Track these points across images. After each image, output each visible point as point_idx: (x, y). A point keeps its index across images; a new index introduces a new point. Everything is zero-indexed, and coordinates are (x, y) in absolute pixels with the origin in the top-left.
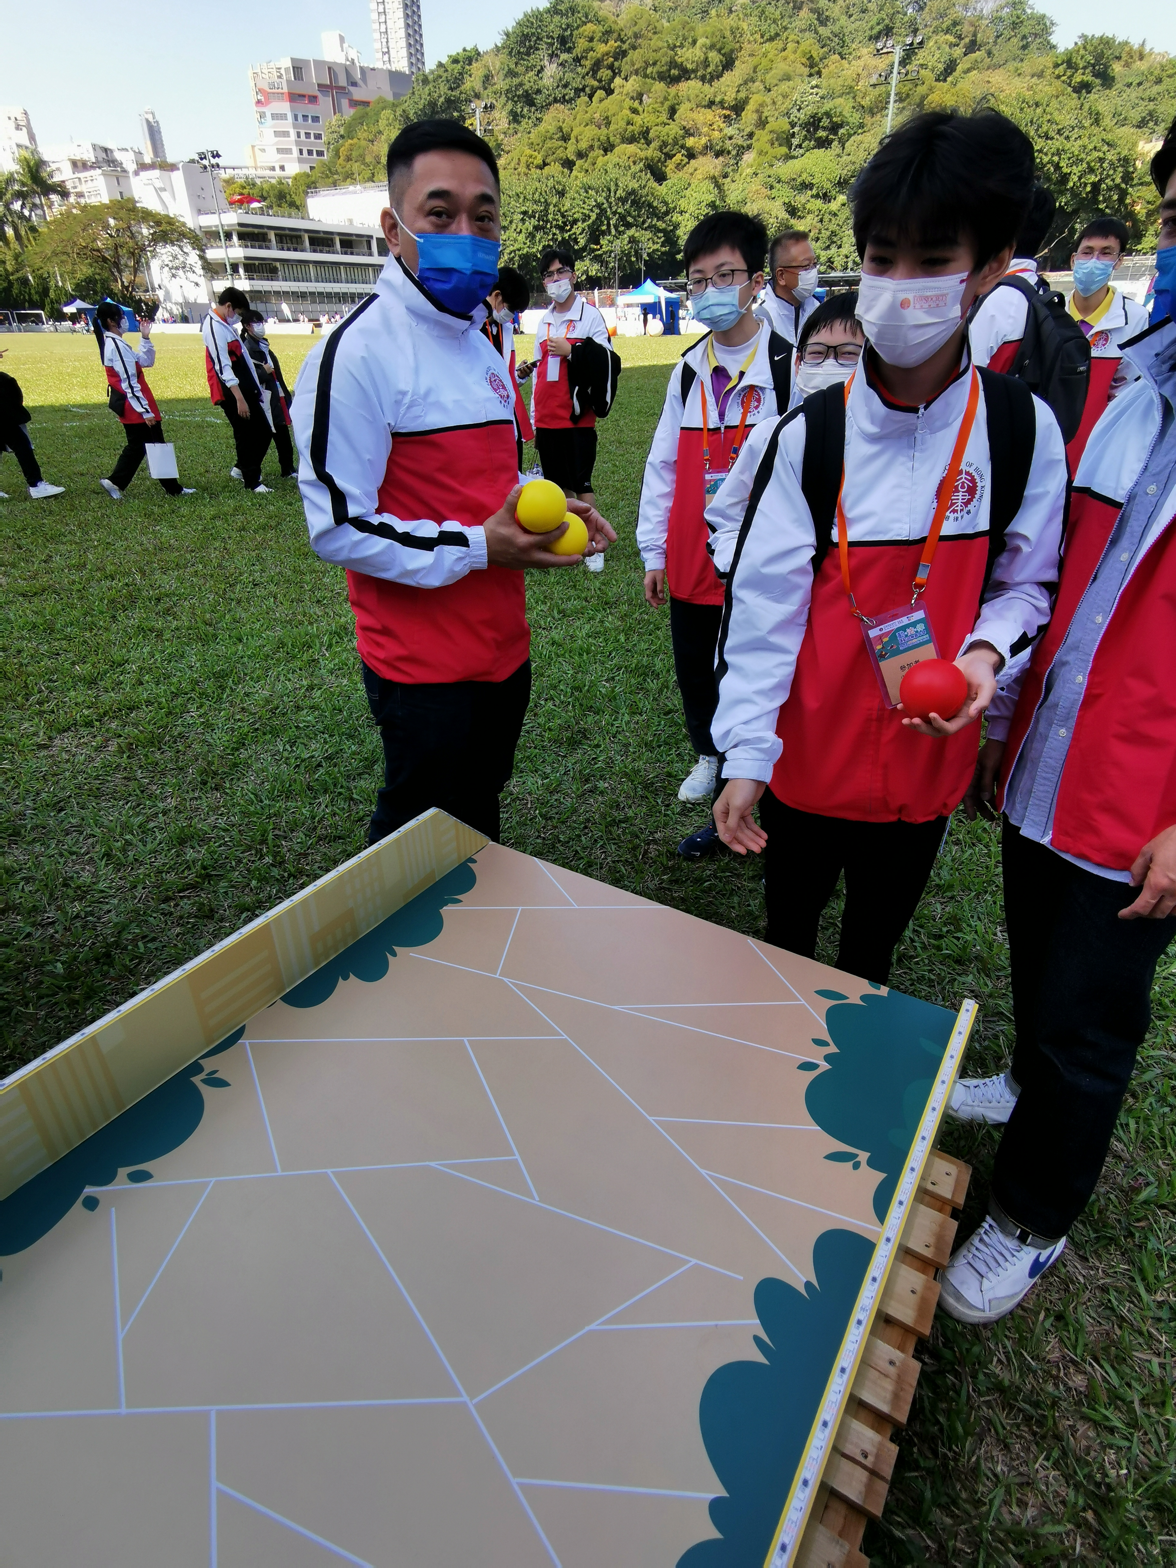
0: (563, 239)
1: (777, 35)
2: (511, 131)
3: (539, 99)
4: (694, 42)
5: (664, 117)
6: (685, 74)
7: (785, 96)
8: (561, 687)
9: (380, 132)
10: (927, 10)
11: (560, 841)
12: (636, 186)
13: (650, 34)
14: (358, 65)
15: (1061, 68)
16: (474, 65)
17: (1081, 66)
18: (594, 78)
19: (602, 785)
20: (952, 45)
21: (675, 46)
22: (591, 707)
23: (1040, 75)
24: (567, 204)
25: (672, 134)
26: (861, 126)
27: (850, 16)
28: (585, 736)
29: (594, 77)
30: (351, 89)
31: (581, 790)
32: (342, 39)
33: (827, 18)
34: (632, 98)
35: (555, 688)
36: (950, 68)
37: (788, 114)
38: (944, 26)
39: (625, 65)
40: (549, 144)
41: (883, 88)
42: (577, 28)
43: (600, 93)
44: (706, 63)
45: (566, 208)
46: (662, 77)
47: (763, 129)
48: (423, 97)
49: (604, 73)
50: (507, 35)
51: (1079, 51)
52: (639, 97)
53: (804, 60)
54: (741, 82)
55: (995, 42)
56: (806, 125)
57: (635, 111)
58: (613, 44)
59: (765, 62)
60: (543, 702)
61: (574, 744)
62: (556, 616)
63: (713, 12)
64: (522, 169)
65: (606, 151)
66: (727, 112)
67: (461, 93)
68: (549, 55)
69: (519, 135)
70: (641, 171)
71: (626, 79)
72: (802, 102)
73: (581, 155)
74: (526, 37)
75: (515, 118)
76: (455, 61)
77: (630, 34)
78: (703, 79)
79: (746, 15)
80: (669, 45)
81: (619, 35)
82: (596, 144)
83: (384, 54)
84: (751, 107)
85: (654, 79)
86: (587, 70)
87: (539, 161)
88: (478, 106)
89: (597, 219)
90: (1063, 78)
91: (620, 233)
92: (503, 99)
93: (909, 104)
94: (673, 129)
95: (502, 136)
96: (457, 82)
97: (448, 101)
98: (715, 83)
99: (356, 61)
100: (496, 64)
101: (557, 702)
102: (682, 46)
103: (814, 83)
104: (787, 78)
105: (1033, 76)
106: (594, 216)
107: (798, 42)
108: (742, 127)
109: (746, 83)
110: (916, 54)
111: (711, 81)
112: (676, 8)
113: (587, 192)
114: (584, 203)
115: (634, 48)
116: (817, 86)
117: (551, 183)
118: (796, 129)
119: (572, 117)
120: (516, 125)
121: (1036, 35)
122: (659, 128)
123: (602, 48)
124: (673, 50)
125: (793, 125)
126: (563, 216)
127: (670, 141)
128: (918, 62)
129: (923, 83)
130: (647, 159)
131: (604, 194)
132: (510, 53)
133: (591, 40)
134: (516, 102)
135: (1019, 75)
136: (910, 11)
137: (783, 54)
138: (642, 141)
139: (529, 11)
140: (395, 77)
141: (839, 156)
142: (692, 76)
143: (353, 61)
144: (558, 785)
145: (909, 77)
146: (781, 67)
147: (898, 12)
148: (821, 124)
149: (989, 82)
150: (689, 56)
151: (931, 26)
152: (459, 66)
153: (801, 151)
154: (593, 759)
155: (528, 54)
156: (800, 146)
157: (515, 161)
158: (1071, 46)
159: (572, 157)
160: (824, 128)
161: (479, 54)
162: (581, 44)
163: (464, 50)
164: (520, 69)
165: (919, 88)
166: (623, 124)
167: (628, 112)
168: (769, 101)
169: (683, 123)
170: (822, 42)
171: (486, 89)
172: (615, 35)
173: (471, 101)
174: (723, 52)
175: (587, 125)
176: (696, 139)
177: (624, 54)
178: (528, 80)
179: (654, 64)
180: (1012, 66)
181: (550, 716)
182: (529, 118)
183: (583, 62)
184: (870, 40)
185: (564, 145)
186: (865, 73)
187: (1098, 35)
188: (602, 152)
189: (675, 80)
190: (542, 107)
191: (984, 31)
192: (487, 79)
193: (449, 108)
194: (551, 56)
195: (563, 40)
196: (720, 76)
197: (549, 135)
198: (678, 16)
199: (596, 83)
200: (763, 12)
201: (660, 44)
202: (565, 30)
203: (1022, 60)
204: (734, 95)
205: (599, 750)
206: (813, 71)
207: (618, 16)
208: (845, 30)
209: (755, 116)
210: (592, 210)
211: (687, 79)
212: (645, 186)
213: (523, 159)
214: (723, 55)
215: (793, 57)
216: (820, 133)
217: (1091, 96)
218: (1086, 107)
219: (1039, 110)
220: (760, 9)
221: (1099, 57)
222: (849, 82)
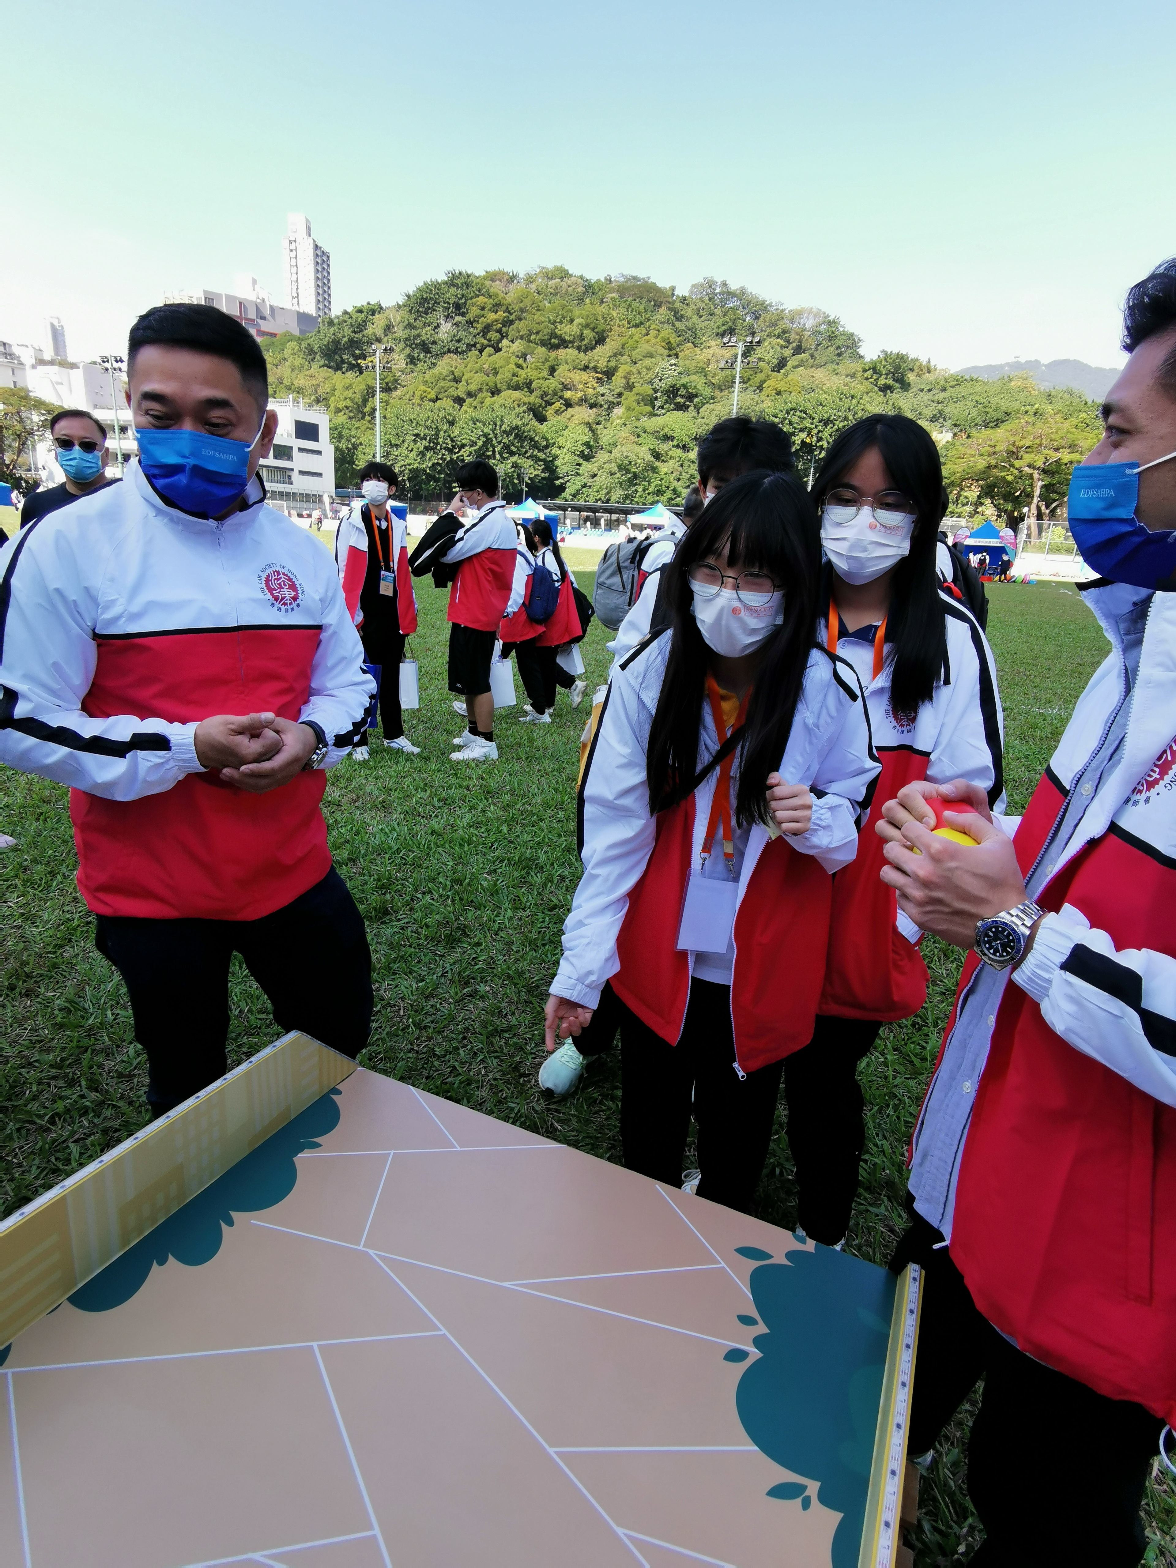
0: (452, 459)
1: (642, 323)
2: (408, 370)
3: (434, 348)
4: (572, 321)
5: (545, 373)
6: (563, 343)
7: (649, 369)
8: (441, 880)
9: (283, 358)
10: (761, 319)
11: (435, 1055)
12: (519, 423)
13: (534, 311)
14: (268, 303)
15: (868, 372)
16: (377, 316)
17: (884, 373)
18: (485, 338)
19: (483, 988)
20: (782, 347)
21: (555, 322)
22: (472, 901)
23: (853, 376)
24: (456, 431)
25: (552, 387)
26: (713, 398)
27: (701, 317)
28: (465, 933)
29: (484, 336)
30: (260, 321)
31: (460, 995)
32: (255, 282)
33: (682, 316)
34: (517, 356)
35: (433, 880)
36: (782, 364)
37: (651, 382)
38: (776, 332)
39: (512, 331)
40: (442, 384)
41: (728, 372)
42: (471, 299)
43: (490, 350)
44: (582, 337)
45: (455, 434)
46: (543, 343)
47: (631, 391)
48: (328, 335)
49: (493, 335)
50: (408, 296)
51: (881, 361)
52: (524, 356)
53: (664, 344)
54: (611, 354)
55: (816, 349)
56: (666, 392)
57: (519, 366)
58: (501, 314)
59: (631, 342)
60: (420, 896)
61: (452, 942)
62: (436, 804)
63: (588, 301)
64: (416, 400)
65: (493, 394)
66: (600, 376)
67: (363, 336)
68: (445, 316)
69: (415, 374)
70: (525, 412)
71: (512, 341)
72: (663, 375)
73: (470, 395)
74: (425, 300)
75: (412, 360)
76: (360, 311)
77: (517, 308)
78: (579, 348)
79: (615, 306)
80: (550, 321)
81: (507, 308)
82: (485, 388)
83: (293, 298)
84: (620, 373)
85: (537, 344)
86: (478, 331)
87: (432, 395)
88: (379, 348)
89: (483, 445)
90: (871, 380)
91: (504, 459)
92: (402, 345)
93: (751, 386)
94: (553, 384)
95: (400, 374)
96: (360, 327)
97: (351, 341)
98: (589, 353)
99: (266, 300)
100: (396, 318)
101: (436, 896)
102: (561, 322)
103: (673, 362)
104: (651, 356)
105: (847, 376)
106: (480, 443)
107: (658, 331)
108: (613, 388)
109: (615, 355)
110: (755, 350)
111: (585, 351)
112: (557, 294)
113: (475, 424)
114: (472, 432)
115: (520, 319)
116: (675, 364)
117: (442, 414)
118: (659, 394)
119: (463, 365)
120: (412, 366)
121: (848, 347)
122: (541, 381)
123: (492, 316)
124: (553, 324)
125: (656, 391)
126: (452, 441)
127: (550, 392)
128: (757, 356)
129: (761, 372)
130: (529, 403)
131: (491, 427)
132: (410, 311)
133: (483, 309)
134: (413, 349)
135: (837, 374)
136: (748, 318)
137: (646, 337)
138: (526, 389)
139: (429, 281)
140: (303, 318)
141: (694, 418)
142: (570, 345)
143: (263, 300)
144: (434, 989)
145: (750, 366)
146: (644, 347)
147: (739, 318)
148: (679, 393)
149: (813, 377)
150: (567, 330)
151: (765, 331)
152: (363, 315)
153: (663, 411)
154: (474, 958)
155: (427, 314)
156: (662, 407)
157: (410, 393)
158: (875, 358)
159: (463, 396)
160: (682, 396)
161: (381, 308)
162: (474, 312)
163: (369, 303)
164: (418, 324)
165: (758, 375)
166: (509, 375)
167: (514, 367)
168: (635, 371)
169: (563, 380)
170: (679, 333)
171: (386, 335)
172: (504, 308)
173: (372, 344)
174: (596, 330)
175: (477, 372)
176: (573, 393)
177: (511, 322)
178: (426, 333)
179: (537, 333)
180: (830, 367)
181: (428, 910)
182: (425, 362)
183: (475, 325)
184: (717, 335)
185: (456, 385)
186: (714, 359)
187: (895, 351)
188: (490, 394)
189: (556, 347)
190: (437, 355)
191: (807, 340)
192: (388, 328)
193: (351, 346)
194: (447, 317)
195: (458, 307)
196: (593, 348)
197: (442, 377)
198: (558, 301)
199: (486, 342)
200: (630, 306)
201: (543, 319)
202: (461, 299)
203: (838, 364)
204: (605, 364)
205: (480, 948)
206: (671, 353)
207: (506, 294)
208: (697, 326)
209: (624, 381)
210: (478, 438)
211: (567, 347)
212: (527, 425)
213: (418, 393)
214: (597, 333)
215: (654, 341)
216: (679, 400)
217: (894, 395)
218: (891, 402)
219: (854, 401)
220: (628, 303)
221: (897, 368)
222: (701, 364)
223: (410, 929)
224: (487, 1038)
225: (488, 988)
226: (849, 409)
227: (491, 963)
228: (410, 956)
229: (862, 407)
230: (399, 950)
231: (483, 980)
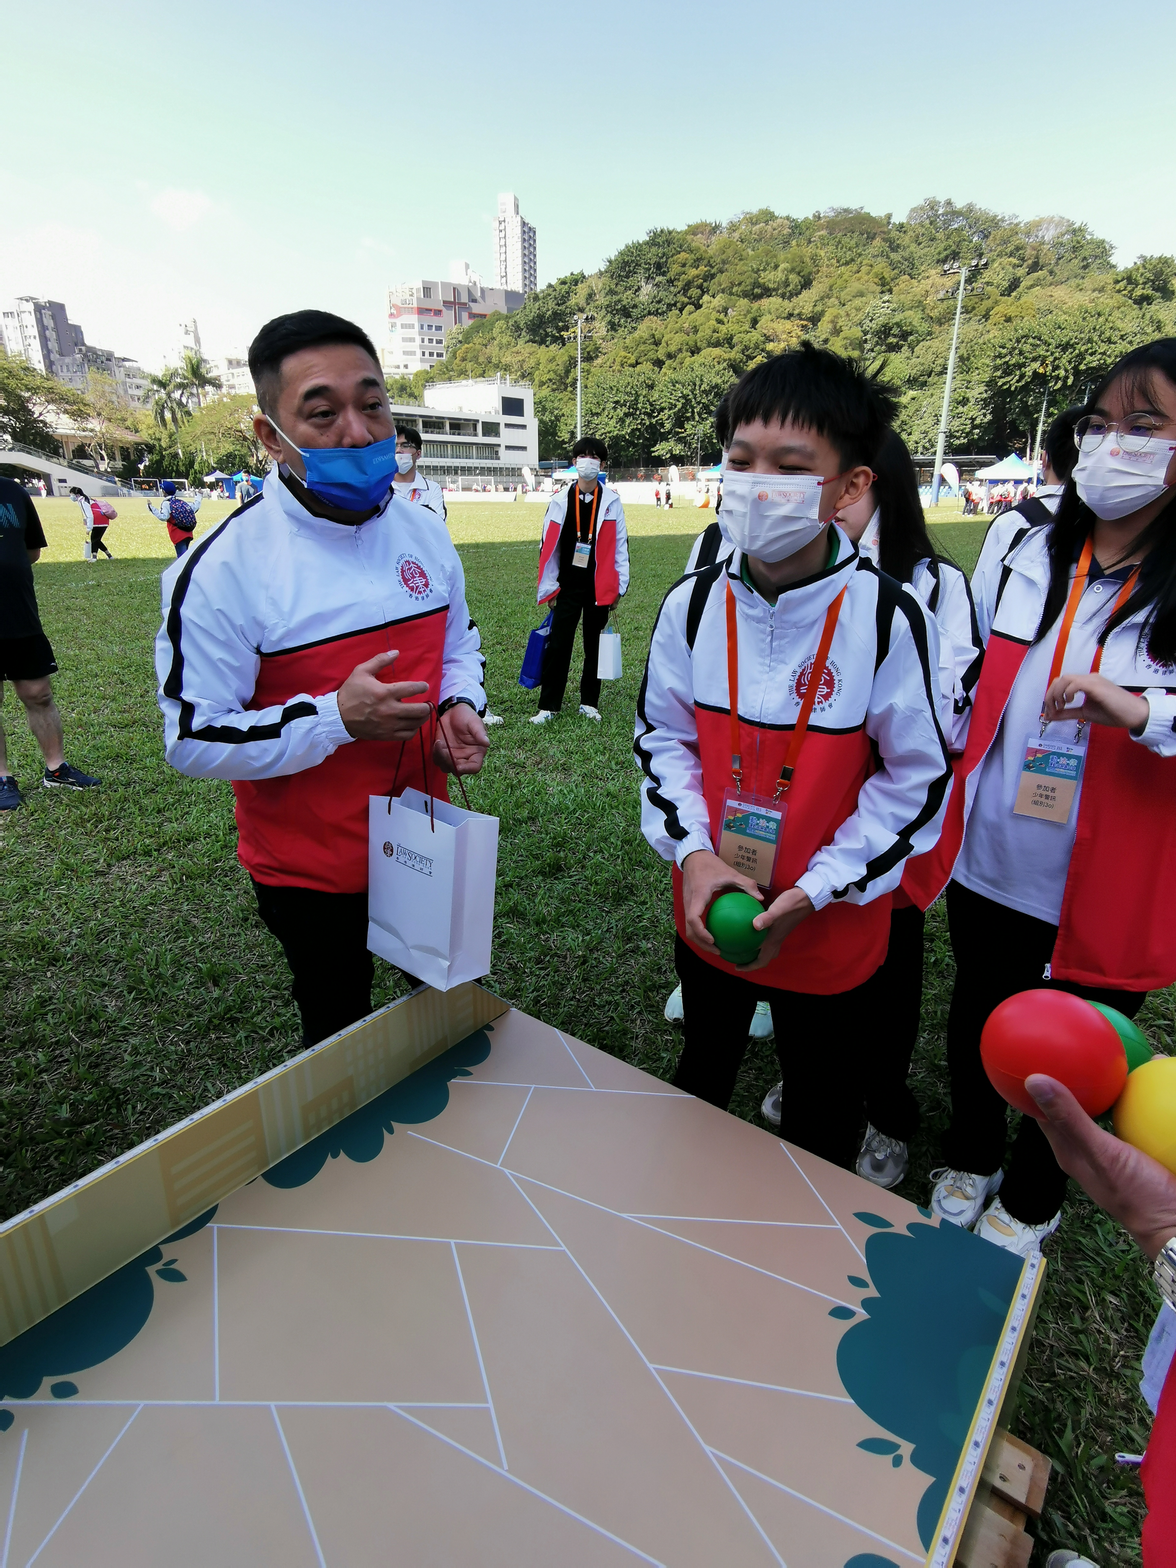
0: (651, 423)
1: (852, 260)
2: (609, 337)
3: (635, 312)
4: (776, 267)
5: (747, 327)
6: (767, 292)
7: (858, 310)
8: (612, 840)
9: (494, 339)
10: (991, 238)
11: (595, 1005)
12: (719, 381)
13: (736, 261)
14: (479, 286)
15: (1121, 283)
16: (580, 285)
17: (1141, 282)
18: (685, 296)
19: (644, 945)
20: (1015, 266)
21: (758, 270)
22: (641, 862)
23: (1101, 290)
24: (655, 395)
25: (754, 340)
26: (930, 333)
27: (920, 244)
28: (632, 892)
30: (472, 304)
31: (622, 950)
32: (468, 267)
33: (898, 246)
34: (718, 311)
35: (605, 840)
36: (1014, 284)
37: (861, 324)
38: (1008, 250)
39: (713, 286)
40: (642, 347)
41: (951, 302)
42: (672, 256)
43: (690, 308)
44: (787, 284)
45: (655, 398)
46: (745, 295)
47: (838, 336)
48: (533, 310)
49: (694, 292)
50: (610, 262)
51: (1138, 269)
52: (725, 310)
53: (876, 280)
54: (817, 298)
55: (1057, 264)
56: (877, 333)
57: (720, 322)
58: (703, 269)
59: (839, 282)
60: (591, 855)
61: (619, 900)
62: (614, 767)
63: (794, 243)
64: (617, 367)
65: (693, 353)
66: (805, 323)
67: (567, 307)
68: (646, 277)
69: (616, 340)
70: (724, 369)
71: (713, 296)
72: (874, 314)
73: (670, 356)
74: (626, 264)
75: (613, 327)
76: (563, 283)
77: (719, 260)
78: (783, 296)
79: (824, 244)
80: (753, 270)
81: (709, 261)
82: (685, 347)
83: (502, 277)
84: (827, 318)
85: (739, 296)
86: (679, 289)
87: (632, 360)
88: (580, 318)
89: (682, 407)
90: (1124, 292)
91: (703, 419)
92: (603, 312)
93: (976, 315)
94: (755, 336)
95: (601, 341)
96: (563, 299)
97: (555, 314)
98: (794, 300)
99: (478, 283)
100: (598, 285)
101: (607, 855)
102: (765, 270)
103: (886, 298)
104: (861, 294)
105: (1094, 291)
106: (679, 405)
107: (871, 266)
108: (818, 335)
109: (822, 299)
110: (982, 274)
111: (789, 299)
112: (761, 240)
113: (674, 386)
114: (672, 394)
115: (721, 272)
116: (888, 301)
117: (641, 379)
118: (868, 337)
119: (663, 327)
120: (613, 333)
121: (1096, 257)
122: (742, 335)
123: (693, 272)
124: (756, 273)
125: (865, 333)
126: (652, 405)
127: (752, 345)
128: (984, 281)
129: (989, 298)
130: (730, 360)
131: (690, 388)
132: (612, 277)
133: (684, 265)
134: (614, 315)
135: (1081, 290)
136: (976, 238)
137: (857, 275)
138: (726, 345)
139: (630, 243)
140: (511, 296)
141: (908, 358)
142: (774, 293)
143: (475, 283)
144: (598, 943)
145: (975, 293)
146: (855, 286)
147: (964, 240)
148: (892, 332)
149: (1051, 296)
150: (770, 278)
151: (995, 251)
152: (566, 286)
153: (873, 354)
154: (638, 916)
155: (627, 277)
156: (872, 350)
157: (611, 360)
158: (1130, 265)
159: (663, 358)
160: (895, 336)
161: (584, 277)
162: (675, 269)
163: (572, 274)
164: (620, 289)
165: (985, 302)
166: (709, 332)
167: (715, 323)
168: (843, 313)
169: (765, 332)
170: (893, 265)
171: (588, 304)
172: (705, 262)
173: (574, 314)
174: (802, 274)
175: (677, 332)
176: (776, 344)
177: (713, 276)
178: (627, 297)
179: (740, 284)
180: (1073, 282)
181: (598, 868)
182: (625, 327)
183: (675, 283)
184: (937, 263)
185: (656, 348)
186: (933, 290)
187: (1157, 255)
188: (690, 354)
189: (758, 297)
190: (638, 318)
191: (1045, 254)
192: (590, 297)
193: (555, 319)
194: (648, 278)
195: (659, 266)
196: (798, 293)
197: (642, 340)
198: (762, 247)
199: (686, 300)
200: (840, 242)
201: (745, 268)
202: (662, 258)
203: (1083, 278)
204: (810, 309)
205: (645, 907)
206: (884, 289)
207: (708, 246)
208: (915, 255)
209: (830, 326)
210: (678, 401)
211: (769, 296)
212: (727, 382)
213: (618, 360)
214: (802, 277)
215: (866, 278)
216: (891, 340)
217: (1153, 307)
218: (1148, 316)
219: (1101, 319)
220: (837, 240)
221: (1158, 274)
222: (918, 297)
223: (580, 885)
224: (645, 992)
225: (650, 945)
226: (1094, 329)
227: (655, 922)
228: (578, 910)
229: (1111, 325)
230: (569, 905)
231: (646, 937)
